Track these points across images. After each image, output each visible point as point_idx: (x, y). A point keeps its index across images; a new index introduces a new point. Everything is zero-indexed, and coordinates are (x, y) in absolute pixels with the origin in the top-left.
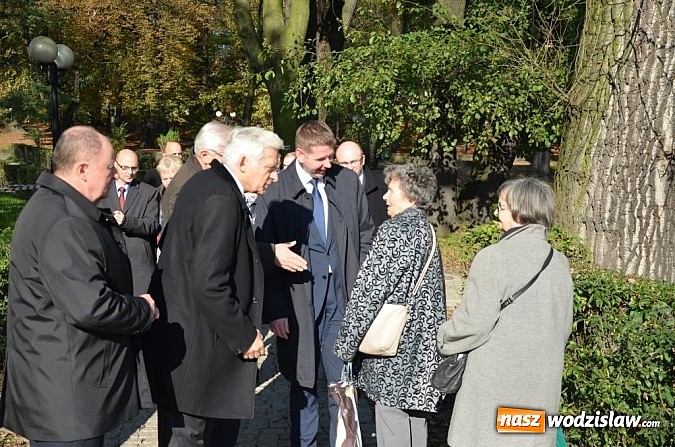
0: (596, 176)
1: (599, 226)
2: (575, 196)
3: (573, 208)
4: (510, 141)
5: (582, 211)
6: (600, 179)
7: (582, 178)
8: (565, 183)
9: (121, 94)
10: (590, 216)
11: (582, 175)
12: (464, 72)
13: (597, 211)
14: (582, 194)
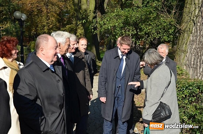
0: (189, 51)
1: (190, 66)
2: (182, 57)
3: (182, 61)
4: (156, 41)
5: (185, 62)
6: (190, 52)
7: (185, 52)
8: (179, 53)
9: (37, 28)
10: (187, 63)
11: (185, 51)
12: (143, 20)
13: (189, 62)
14: (185, 57)
